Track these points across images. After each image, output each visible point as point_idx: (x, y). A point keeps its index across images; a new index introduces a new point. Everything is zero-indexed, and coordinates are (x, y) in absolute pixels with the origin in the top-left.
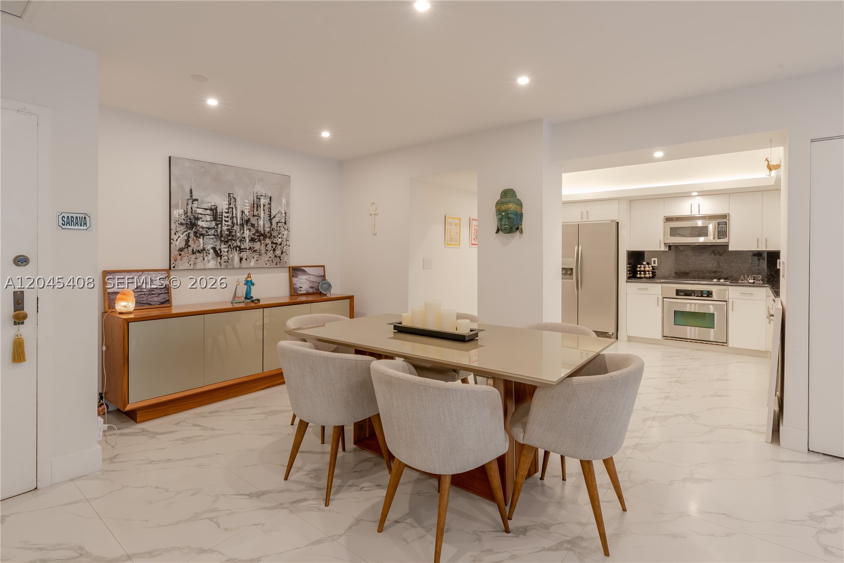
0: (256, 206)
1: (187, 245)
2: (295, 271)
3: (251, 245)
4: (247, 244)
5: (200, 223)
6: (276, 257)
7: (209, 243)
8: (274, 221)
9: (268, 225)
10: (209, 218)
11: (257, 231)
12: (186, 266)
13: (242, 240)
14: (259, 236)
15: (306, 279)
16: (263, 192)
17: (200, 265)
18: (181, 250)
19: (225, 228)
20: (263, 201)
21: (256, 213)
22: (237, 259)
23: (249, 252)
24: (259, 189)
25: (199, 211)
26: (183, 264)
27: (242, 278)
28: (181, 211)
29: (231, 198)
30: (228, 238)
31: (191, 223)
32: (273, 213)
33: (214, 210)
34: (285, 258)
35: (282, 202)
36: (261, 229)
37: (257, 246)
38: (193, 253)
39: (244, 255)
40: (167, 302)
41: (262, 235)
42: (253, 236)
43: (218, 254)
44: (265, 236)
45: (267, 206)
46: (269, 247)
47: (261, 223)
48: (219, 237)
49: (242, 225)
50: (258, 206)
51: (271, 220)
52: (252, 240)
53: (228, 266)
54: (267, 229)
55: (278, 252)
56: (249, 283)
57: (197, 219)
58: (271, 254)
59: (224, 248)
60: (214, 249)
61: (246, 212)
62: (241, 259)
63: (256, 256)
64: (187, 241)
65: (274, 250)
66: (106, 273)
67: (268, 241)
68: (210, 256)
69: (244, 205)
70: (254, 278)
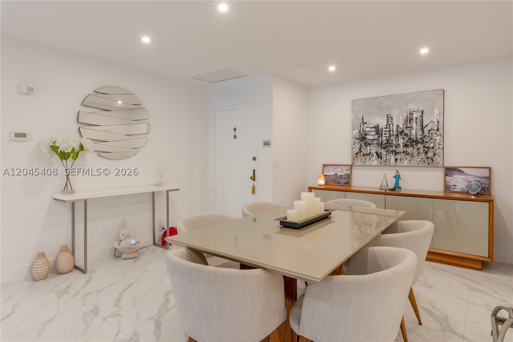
0: (409, 120)
1: (360, 151)
2: (449, 171)
3: (404, 149)
4: (401, 149)
5: (368, 137)
6: (428, 158)
7: (373, 149)
8: (426, 130)
9: (420, 133)
10: (373, 133)
11: (410, 139)
12: (360, 163)
13: (398, 146)
14: (413, 142)
15: (463, 179)
16: (415, 108)
17: (367, 163)
18: (357, 154)
19: (384, 139)
20: (415, 115)
21: (409, 125)
22: (393, 160)
23: (402, 155)
24: (412, 107)
25: (367, 129)
26: (358, 162)
28: (357, 131)
29: (389, 118)
30: (387, 145)
31: (362, 138)
32: (425, 123)
33: (377, 128)
34: (438, 159)
35: (434, 113)
36: (413, 137)
37: (410, 150)
38: (364, 156)
39: (399, 157)
41: (414, 141)
42: (406, 143)
43: (379, 156)
44: (417, 142)
45: (419, 119)
46: (421, 150)
47: (414, 132)
48: (380, 145)
49: (397, 135)
50: (411, 120)
51: (422, 129)
52: (406, 146)
53: (386, 164)
54: (419, 137)
55: (430, 155)
56: (398, 177)
57: (366, 135)
58: (423, 156)
59: (383, 152)
60: (377, 153)
61: (401, 126)
62: (396, 160)
63: (409, 158)
64: (360, 148)
65: (426, 153)
66: (324, 166)
67: (420, 146)
68: (374, 158)
69: (399, 121)
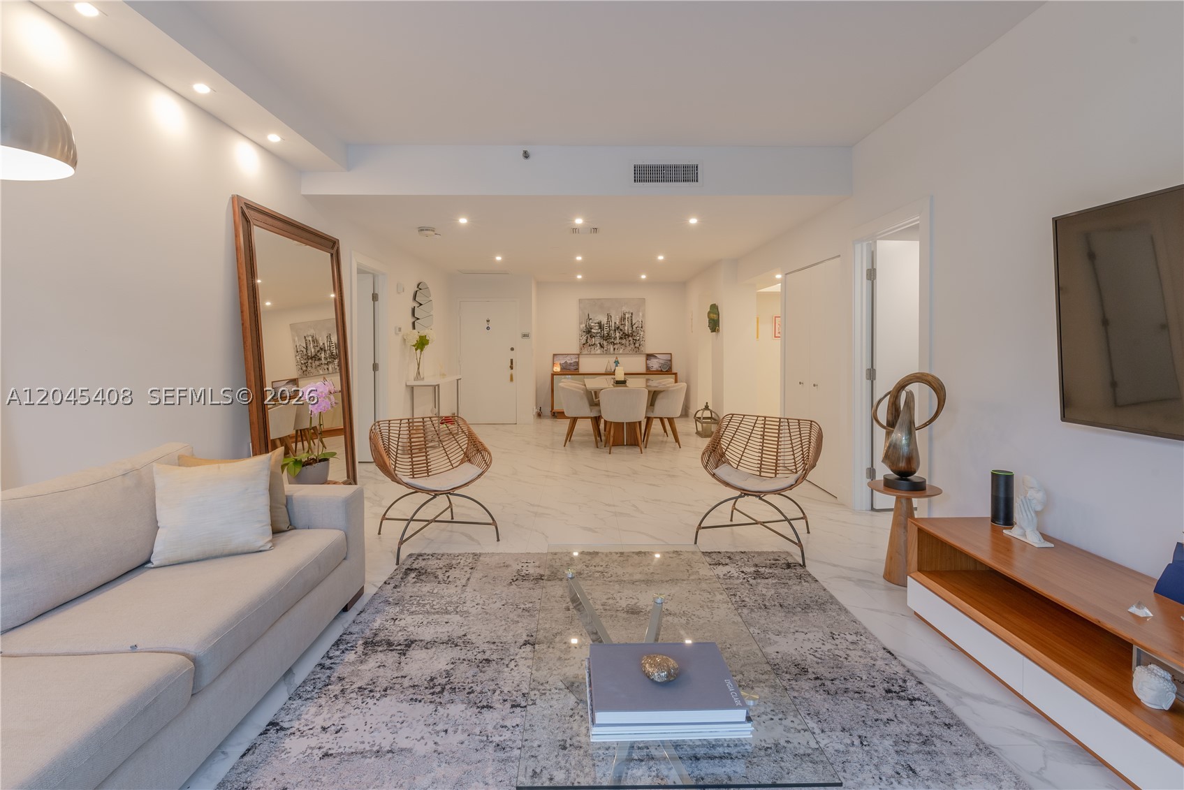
0: (623, 319)
1: (587, 342)
2: (649, 356)
3: (620, 341)
4: (618, 341)
5: (593, 330)
6: (636, 348)
7: (597, 340)
8: (634, 327)
9: (630, 329)
10: (597, 328)
11: (624, 333)
12: (586, 352)
13: (615, 338)
14: (625, 336)
15: (658, 361)
16: (627, 311)
17: (593, 352)
18: (584, 344)
19: (605, 332)
20: (627, 316)
21: (623, 323)
22: (612, 349)
23: (619, 345)
24: (625, 309)
25: (592, 324)
26: (585, 352)
27: (614, 359)
28: (584, 325)
29: (609, 316)
30: (607, 338)
31: (588, 331)
32: (634, 322)
33: (600, 324)
34: (642, 348)
35: (639, 315)
36: (626, 332)
37: (624, 341)
38: (590, 346)
39: (616, 347)
40: (577, 369)
41: (626, 335)
42: (621, 336)
43: (602, 346)
44: (629, 336)
45: (630, 318)
46: (631, 342)
47: (626, 328)
48: (602, 337)
49: (615, 330)
50: (625, 319)
51: (632, 326)
52: (621, 338)
53: (607, 353)
54: (630, 332)
55: (637, 345)
56: (617, 362)
57: (591, 329)
58: (632, 346)
59: (605, 343)
60: (600, 343)
61: (617, 323)
62: (614, 349)
63: (623, 347)
64: (587, 340)
65: (635, 344)
66: (554, 355)
67: (630, 338)
68: (598, 348)
69: (616, 320)
70: (619, 359)
